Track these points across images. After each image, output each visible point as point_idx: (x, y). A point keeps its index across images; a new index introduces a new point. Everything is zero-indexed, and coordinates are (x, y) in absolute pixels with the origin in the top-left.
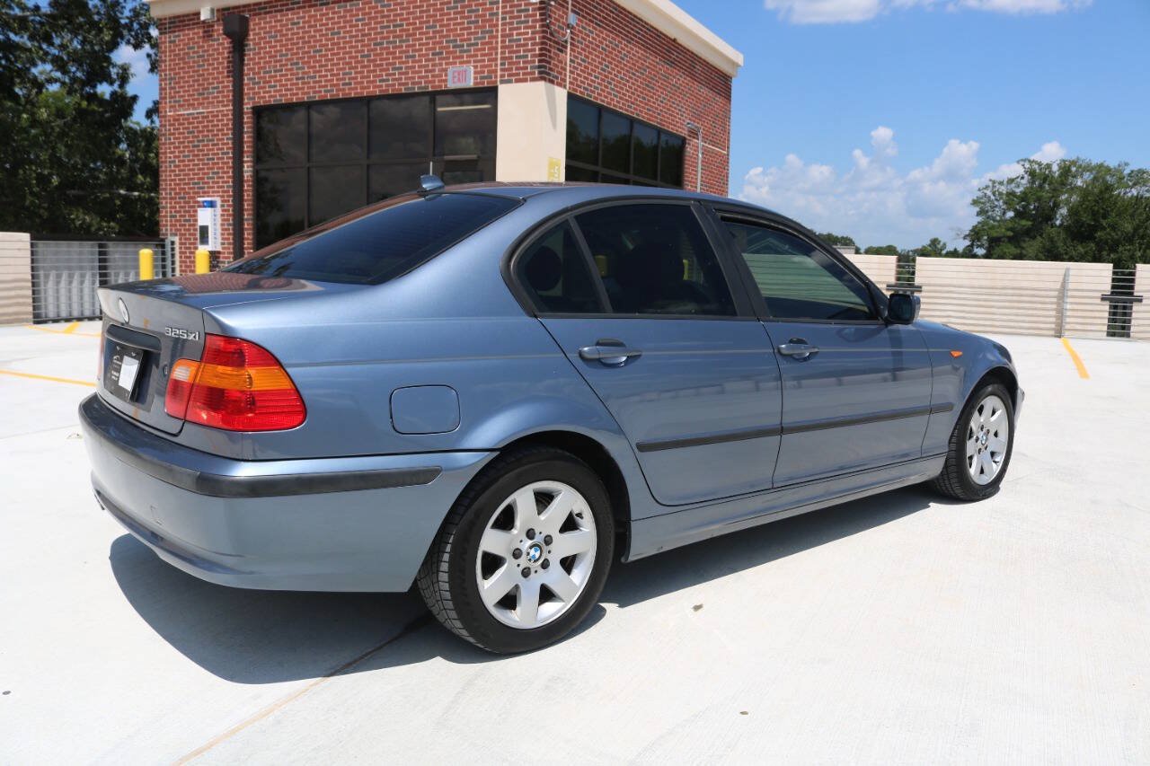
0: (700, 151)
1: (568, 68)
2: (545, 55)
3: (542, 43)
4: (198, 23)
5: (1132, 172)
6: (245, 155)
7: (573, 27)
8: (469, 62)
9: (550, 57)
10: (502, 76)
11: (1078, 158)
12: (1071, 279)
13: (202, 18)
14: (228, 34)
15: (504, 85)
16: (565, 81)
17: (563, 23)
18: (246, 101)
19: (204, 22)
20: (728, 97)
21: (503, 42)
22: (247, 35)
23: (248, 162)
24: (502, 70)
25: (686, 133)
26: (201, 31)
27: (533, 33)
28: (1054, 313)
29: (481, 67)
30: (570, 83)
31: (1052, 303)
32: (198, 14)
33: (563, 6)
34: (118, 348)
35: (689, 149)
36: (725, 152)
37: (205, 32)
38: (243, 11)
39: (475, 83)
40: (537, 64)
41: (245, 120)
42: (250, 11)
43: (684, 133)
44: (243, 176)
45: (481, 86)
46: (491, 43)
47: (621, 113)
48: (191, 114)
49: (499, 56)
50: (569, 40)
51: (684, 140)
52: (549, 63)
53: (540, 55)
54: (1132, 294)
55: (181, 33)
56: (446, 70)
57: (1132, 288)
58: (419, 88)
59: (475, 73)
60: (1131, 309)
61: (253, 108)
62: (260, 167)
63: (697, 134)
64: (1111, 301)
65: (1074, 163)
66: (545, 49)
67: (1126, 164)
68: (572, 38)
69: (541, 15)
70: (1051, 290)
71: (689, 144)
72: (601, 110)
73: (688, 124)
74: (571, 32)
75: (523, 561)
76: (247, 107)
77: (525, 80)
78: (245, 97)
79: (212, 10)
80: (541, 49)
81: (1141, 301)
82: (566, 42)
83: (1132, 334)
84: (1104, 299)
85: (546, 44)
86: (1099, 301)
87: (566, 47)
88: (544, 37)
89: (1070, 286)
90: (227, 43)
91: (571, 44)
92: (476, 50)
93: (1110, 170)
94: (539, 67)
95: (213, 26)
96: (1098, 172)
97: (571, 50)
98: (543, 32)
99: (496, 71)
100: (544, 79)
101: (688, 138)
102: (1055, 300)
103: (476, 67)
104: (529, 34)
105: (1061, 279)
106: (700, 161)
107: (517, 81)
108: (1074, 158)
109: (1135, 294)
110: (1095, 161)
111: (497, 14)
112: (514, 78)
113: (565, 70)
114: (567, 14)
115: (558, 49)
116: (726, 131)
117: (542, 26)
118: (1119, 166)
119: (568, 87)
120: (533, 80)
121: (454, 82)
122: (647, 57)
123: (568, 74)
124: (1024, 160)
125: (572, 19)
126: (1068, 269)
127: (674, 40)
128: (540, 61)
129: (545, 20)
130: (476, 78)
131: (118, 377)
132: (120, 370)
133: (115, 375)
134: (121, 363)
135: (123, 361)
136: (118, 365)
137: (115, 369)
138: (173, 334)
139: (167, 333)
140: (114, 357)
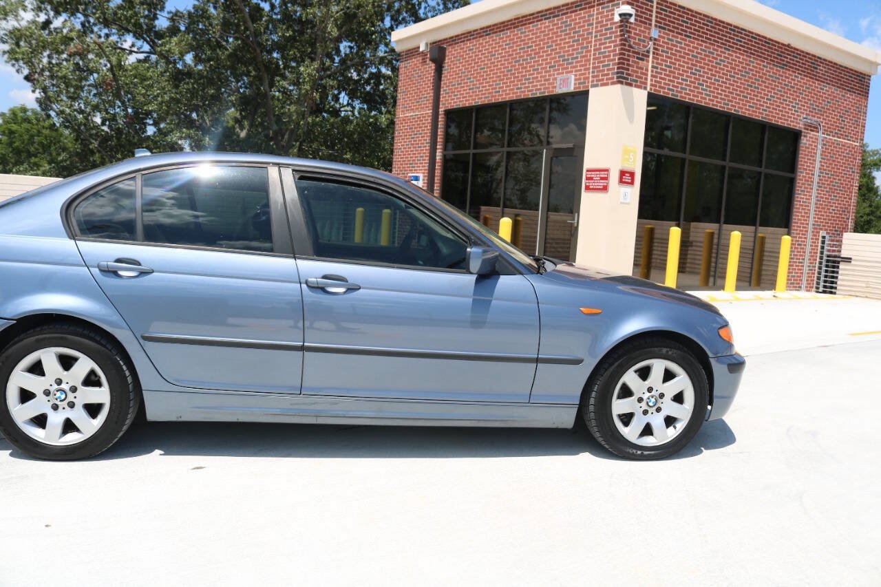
0: (820, 142)
1: (650, 73)
2: (624, 64)
3: (621, 54)
4: (419, 54)
6: (438, 144)
7: (655, 39)
8: (572, 72)
9: (628, 65)
10: (593, 81)
13: (421, 50)
14: (433, 60)
15: (593, 89)
16: (646, 84)
17: (645, 37)
18: (441, 106)
19: (422, 52)
21: (594, 54)
22: (444, 59)
23: (439, 149)
24: (593, 77)
25: (803, 126)
26: (421, 59)
27: (614, 46)
29: (580, 75)
30: (651, 85)
32: (419, 48)
33: (645, 23)
35: (804, 141)
36: (857, 144)
37: (423, 59)
38: (443, 44)
39: (574, 88)
40: (616, 71)
41: (440, 119)
42: (447, 43)
43: (800, 126)
44: (436, 159)
45: (578, 90)
46: (586, 56)
47: (716, 109)
48: (412, 116)
49: (591, 66)
50: (652, 50)
51: (798, 133)
52: (628, 70)
53: (619, 63)
55: (411, 61)
56: (555, 79)
58: (540, 93)
59: (576, 80)
61: (445, 111)
62: (446, 153)
63: (817, 128)
66: (623, 59)
68: (654, 48)
69: (621, 31)
71: (805, 136)
72: (689, 107)
73: (804, 118)
74: (654, 44)
75: (52, 399)
76: (441, 110)
77: (606, 84)
78: (441, 103)
79: (427, 44)
80: (619, 59)
82: (648, 52)
85: (624, 54)
87: (648, 56)
88: (622, 49)
90: (433, 66)
91: (654, 53)
92: (577, 62)
94: (618, 73)
95: (427, 55)
97: (653, 58)
98: (622, 44)
99: (589, 77)
100: (621, 83)
101: (804, 130)
103: (576, 75)
104: (612, 47)
106: (819, 152)
107: (602, 85)
111: (591, 33)
112: (600, 83)
113: (647, 75)
114: (650, 29)
115: (638, 58)
117: (621, 40)
119: (648, 89)
120: (613, 83)
121: (560, 88)
122: (750, 61)
123: (649, 78)
125: (655, 33)
127: (789, 46)
128: (618, 68)
129: (624, 35)
130: (575, 84)
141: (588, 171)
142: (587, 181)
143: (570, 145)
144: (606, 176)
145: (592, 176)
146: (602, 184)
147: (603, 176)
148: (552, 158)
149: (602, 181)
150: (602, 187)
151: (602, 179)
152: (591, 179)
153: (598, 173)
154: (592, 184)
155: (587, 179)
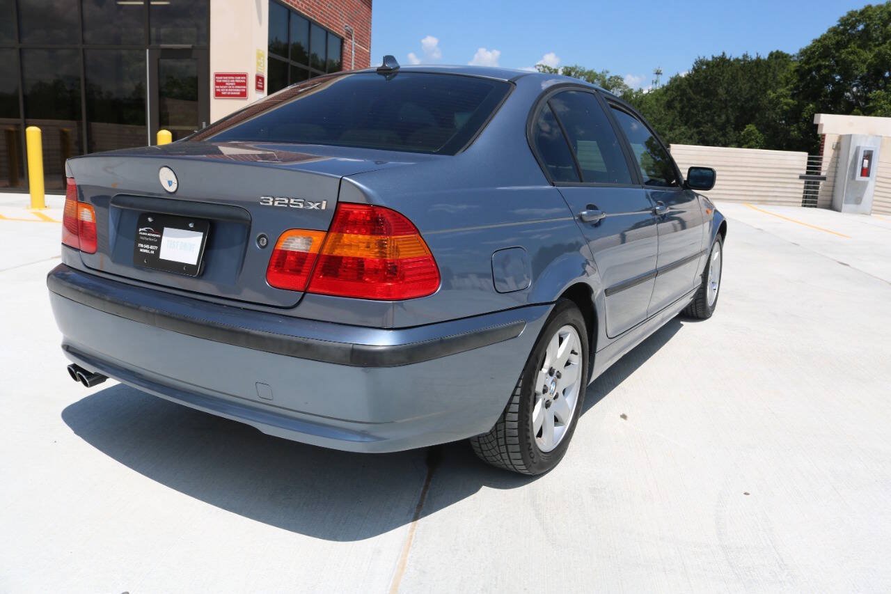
0: (353, 49)
5: (611, 77)
11: (576, 67)
20: (370, 6)
34: (150, 220)
35: (346, 48)
36: (368, 51)
43: (343, 34)
47: (303, 15)
51: (342, 41)
63: (351, 36)
65: (573, 69)
67: (607, 72)
71: (346, 43)
72: (290, 11)
73: (346, 26)
75: (548, 396)
93: (597, 75)
96: (589, 77)
101: (344, 37)
106: (353, 57)
108: (574, 65)
110: (588, 68)
116: (369, 34)
118: (603, 72)
124: (540, 66)
131: (154, 250)
132: (158, 243)
133: (146, 249)
134: (158, 236)
135: (161, 233)
136: (152, 237)
137: (145, 242)
138: (276, 204)
139: (264, 202)
140: (140, 230)
141: (217, 75)
142: (218, 87)
143: (189, 46)
144: (244, 81)
145: (224, 81)
146: (238, 90)
147: (237, 81)
148: (158, 59)
149: (239, 87)
150: (239, 93)
151: (237, 84)
152: (224, 84)
153: (233, 78)
154: (224, 90)
155: (217, 84)
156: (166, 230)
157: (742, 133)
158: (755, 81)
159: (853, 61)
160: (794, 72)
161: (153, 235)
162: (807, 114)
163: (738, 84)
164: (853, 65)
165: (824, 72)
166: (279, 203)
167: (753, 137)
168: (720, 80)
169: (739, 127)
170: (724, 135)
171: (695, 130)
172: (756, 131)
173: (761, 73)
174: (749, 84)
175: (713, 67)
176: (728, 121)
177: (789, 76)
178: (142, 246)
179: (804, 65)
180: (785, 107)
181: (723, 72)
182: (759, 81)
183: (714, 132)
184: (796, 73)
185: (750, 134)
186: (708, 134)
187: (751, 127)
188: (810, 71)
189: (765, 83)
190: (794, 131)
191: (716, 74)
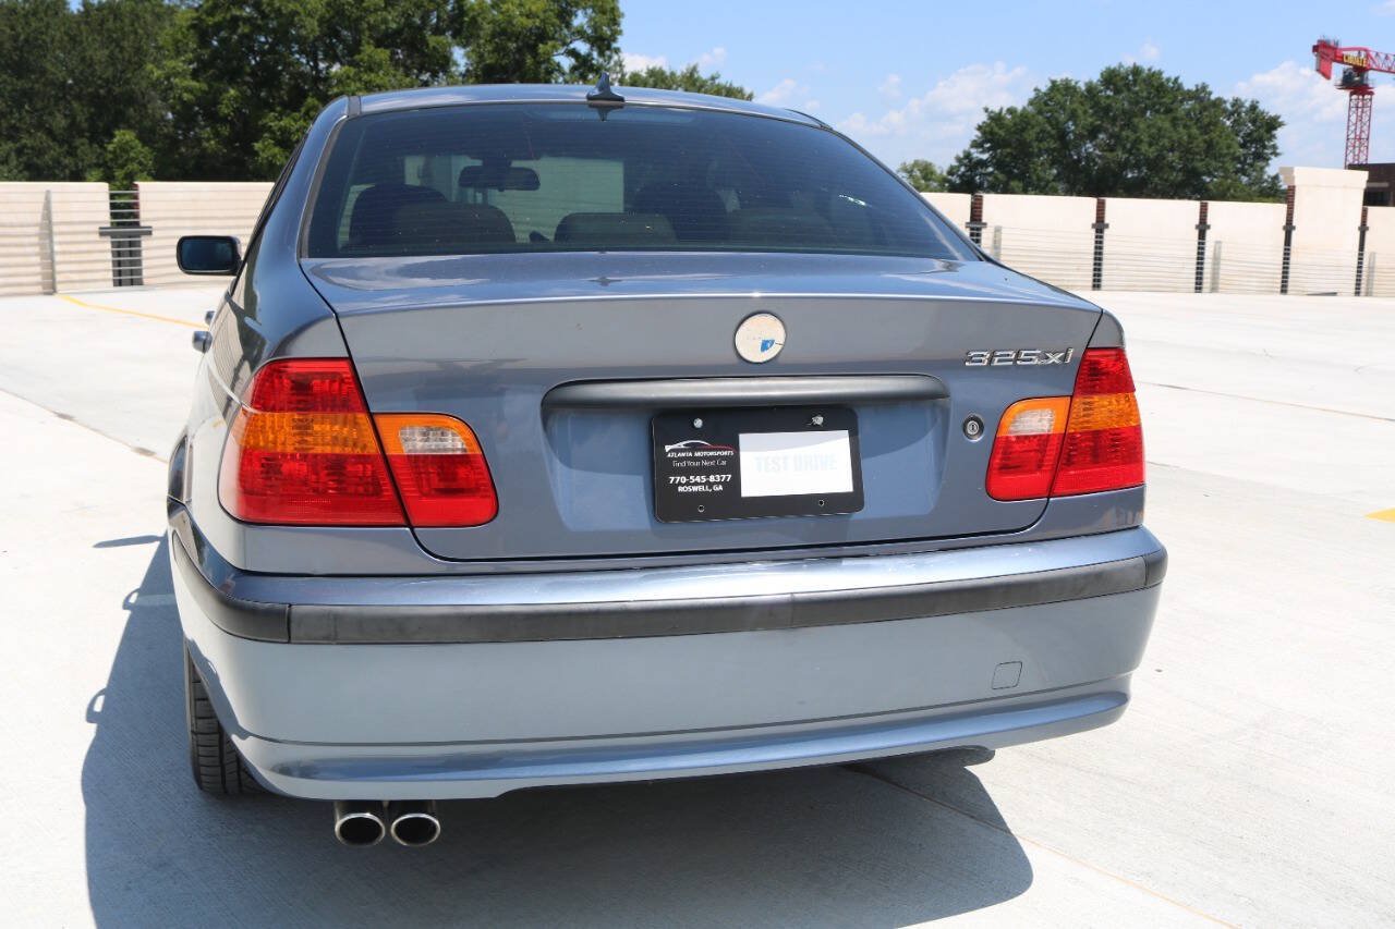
12: (55, 207)
28: (37, 259)
31: (31, 245)
54: (137, 224)
57: (136, 216)
60: (140, 246)
64: (113, 235)
70: (29, 225)
81: (150, 233)
83: (145, 281)
84: (102, 233)
86: (97, 237)
89: (55, 218)
102: (36, 240)
105: (40, 207)
109: (142, 224)
126: (48, 192)
131: (723, 483)
132: (733, 466)
133: (696, 484)
134: (725, 453)
135: (736, 447)
136: (709, 458)
137: (687, 472)
138: (996, 363)
139: (973, 362)
140: (668, 448)
156: (744, 439)
157: (110, 147)
158: (118, 45)
159: (295, 13)
160: (189, 28)
161: (711, 454)
162: (227, 107)
163: (84, 50)
164: (296, 19)
165: (244, 29)
166: (999, 361)
167: (132, 154)
168: (44, 41)
169: (100, 135)
170: (72, 152)
171: (11, 145)
172: (137, 141)
173: (126, 29)
174: (107, 52)
175: (25, 16)
176: (73, 124)
177: (179, 36)
178: (684, 480)
179: (204, 17)
180: (186, 96)
181: (48, 26)
182: (125, 44)
183: (50, 148)
184: (192, 31)
185: (124, 148)
186: (40, 152)
187: (124, 136)
188: (218, 27)
189: (138, 50)
190: (208, 140)
191: (33, 32)
